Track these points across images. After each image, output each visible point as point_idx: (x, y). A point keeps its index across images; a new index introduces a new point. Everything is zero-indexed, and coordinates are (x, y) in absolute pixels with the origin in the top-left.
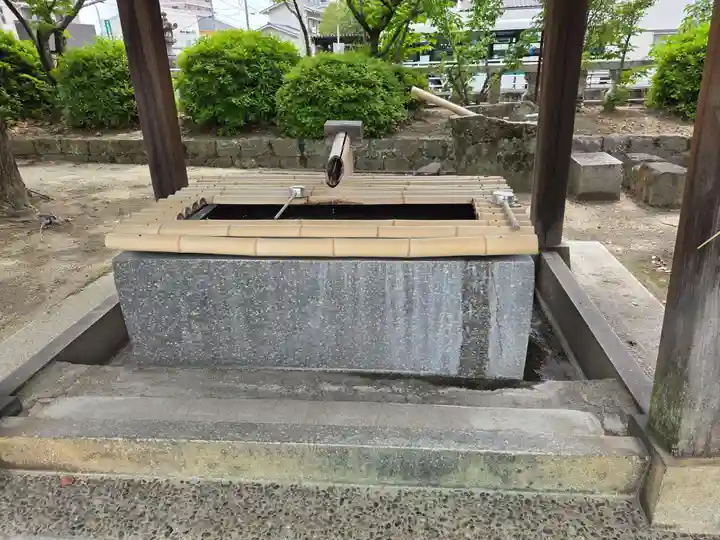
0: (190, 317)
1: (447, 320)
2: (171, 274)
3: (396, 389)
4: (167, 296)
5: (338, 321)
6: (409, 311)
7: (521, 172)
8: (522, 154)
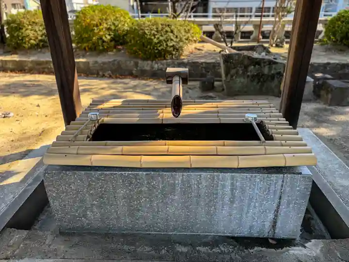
0: (92, 205)
1: (255, 207)
2: (81, 180)
3: (223, 249)
4: (78, 192)
5: (187, 207)
6: (232, 202)
7: (260, 83)
8: (261, 74)
